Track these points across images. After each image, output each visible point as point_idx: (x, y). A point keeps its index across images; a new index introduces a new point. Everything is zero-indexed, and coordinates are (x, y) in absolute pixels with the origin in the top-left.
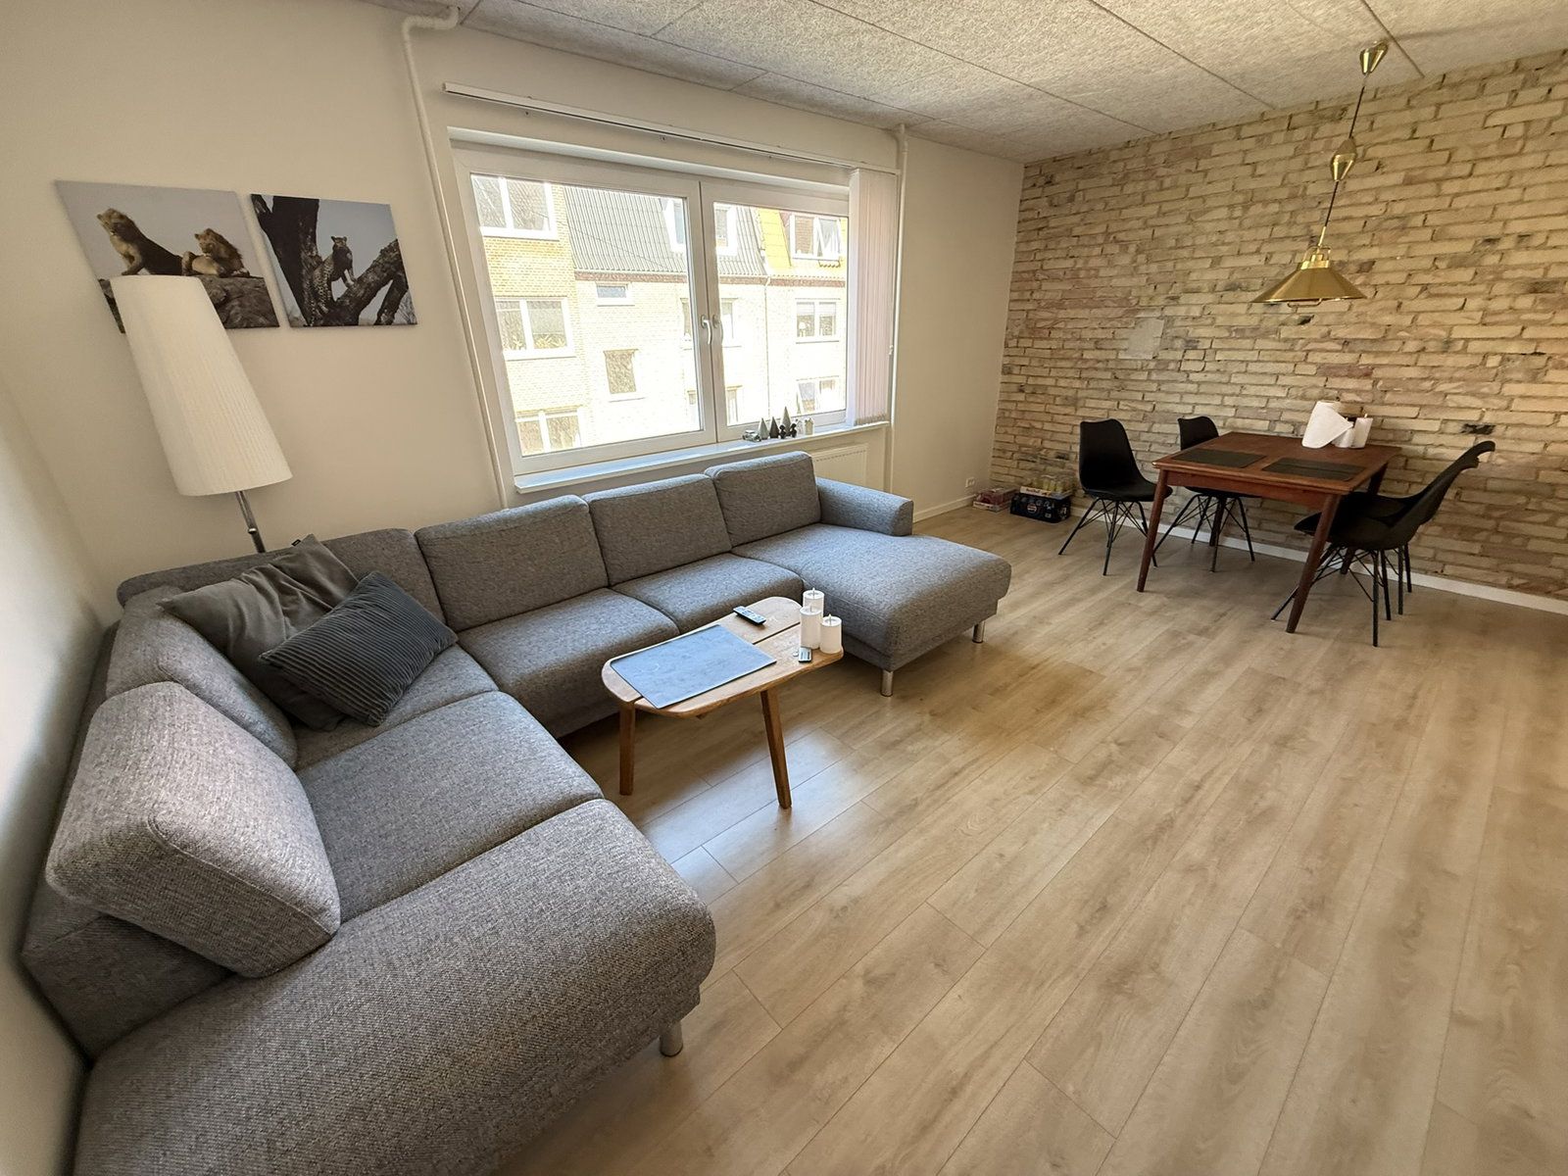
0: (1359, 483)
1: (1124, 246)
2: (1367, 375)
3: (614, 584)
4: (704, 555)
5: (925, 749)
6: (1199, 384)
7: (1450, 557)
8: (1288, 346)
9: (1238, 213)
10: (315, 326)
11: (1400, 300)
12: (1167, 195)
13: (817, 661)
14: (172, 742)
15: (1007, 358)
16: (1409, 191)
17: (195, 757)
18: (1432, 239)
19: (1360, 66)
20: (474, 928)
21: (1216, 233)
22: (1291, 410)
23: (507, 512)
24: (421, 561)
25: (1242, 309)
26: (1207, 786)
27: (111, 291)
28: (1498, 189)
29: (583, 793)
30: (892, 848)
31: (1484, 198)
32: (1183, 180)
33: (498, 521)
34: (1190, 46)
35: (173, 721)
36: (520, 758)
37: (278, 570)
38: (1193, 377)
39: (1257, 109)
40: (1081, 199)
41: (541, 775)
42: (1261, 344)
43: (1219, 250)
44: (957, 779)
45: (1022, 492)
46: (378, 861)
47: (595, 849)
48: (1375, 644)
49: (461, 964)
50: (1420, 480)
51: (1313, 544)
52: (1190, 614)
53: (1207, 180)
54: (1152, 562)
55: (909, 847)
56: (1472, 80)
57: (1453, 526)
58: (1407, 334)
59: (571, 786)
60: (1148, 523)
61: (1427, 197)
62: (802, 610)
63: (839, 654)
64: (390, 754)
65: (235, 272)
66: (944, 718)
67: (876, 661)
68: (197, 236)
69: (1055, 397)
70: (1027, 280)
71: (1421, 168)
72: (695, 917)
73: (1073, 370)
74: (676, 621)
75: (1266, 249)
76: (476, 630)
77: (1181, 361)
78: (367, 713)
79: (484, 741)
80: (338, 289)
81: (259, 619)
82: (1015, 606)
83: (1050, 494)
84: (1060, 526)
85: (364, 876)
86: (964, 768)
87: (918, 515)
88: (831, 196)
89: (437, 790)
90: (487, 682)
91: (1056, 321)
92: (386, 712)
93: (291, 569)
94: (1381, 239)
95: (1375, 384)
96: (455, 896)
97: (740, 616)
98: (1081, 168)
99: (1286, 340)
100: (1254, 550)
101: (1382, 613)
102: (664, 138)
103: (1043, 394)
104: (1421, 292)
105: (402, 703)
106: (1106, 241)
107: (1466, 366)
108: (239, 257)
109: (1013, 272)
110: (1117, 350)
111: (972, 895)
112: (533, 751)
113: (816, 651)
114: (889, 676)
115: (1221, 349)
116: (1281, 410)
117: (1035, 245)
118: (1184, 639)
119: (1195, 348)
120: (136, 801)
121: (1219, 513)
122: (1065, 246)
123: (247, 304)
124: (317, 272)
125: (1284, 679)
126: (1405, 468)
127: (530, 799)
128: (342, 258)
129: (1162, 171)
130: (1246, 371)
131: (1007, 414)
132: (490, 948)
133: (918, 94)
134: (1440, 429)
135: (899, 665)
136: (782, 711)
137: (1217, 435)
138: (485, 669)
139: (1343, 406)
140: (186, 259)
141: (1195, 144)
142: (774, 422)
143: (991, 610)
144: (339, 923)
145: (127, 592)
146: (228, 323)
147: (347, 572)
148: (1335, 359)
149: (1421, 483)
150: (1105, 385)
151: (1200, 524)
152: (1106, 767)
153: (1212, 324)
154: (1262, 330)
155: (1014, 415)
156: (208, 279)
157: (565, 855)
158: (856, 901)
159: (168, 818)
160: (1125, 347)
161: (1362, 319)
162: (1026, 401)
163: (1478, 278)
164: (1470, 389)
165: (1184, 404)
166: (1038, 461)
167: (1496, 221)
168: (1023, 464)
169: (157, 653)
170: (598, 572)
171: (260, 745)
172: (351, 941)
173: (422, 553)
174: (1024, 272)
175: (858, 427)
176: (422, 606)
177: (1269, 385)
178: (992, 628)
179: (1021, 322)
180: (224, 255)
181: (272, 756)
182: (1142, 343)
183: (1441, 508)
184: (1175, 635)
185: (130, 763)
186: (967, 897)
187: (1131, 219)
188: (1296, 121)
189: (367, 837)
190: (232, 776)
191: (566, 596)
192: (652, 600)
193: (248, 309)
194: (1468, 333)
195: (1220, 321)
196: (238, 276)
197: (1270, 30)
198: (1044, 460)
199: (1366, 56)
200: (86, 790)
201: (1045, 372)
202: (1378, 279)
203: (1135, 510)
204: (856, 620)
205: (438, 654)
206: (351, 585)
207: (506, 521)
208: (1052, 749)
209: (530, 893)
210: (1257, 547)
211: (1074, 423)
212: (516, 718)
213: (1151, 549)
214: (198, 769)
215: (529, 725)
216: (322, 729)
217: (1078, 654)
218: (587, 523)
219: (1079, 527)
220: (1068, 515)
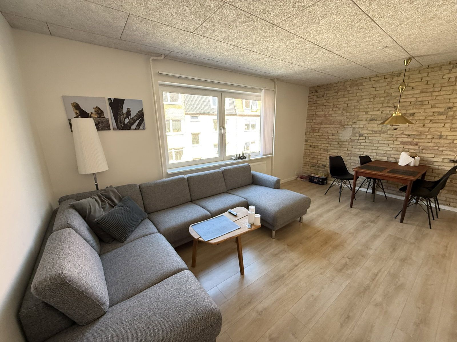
0: (419, 177)
1: (339, 108)
2: (417, 145)
3: (193, 201)
4: (219, 193)
5: (286, 257)
6: (364, 146)
7: (452, 200)
8: (391, 136)
9: (372, 100)
10: (120, 130)
11: (424, 124)
12: (351, 95)
13: (253, 228)
14: (69, 247)
15: (307, 138)
16: (423, 95)
17: (75, 252)
18: (431, 107)
19: (404, 64)
20: (148, 313)
21: (366, 105)
22: (393, 154)
23: (165, 179)
24: (140, 193)
25: (376, 125)
26: (380, 274)
27: (71, 122)
28: (450, 94)
29: (182, 268)
30: (277, 291)
31: (446, 97)
32: (355, 91)
33: (162, 182)
34: (355, 60)
35: (70, 240)
36: (164, 255)
37: (102, 195)
38: (362, 144)
39: (375, 74)
40: (326, 96)
41: (170, 261)
42: (382, 135)
43: (367, 110)
44: (297, 267)
45: (312, 176)
46: (121, 287)
47: (186, 287)
48: (431, 228)
49: (144, 325)
50: (438, 176)
51: (406, 194)
52: (368, 216)
53: (362, 91)
54: (354, 199)
55: (282, 291)
56: (437, 66)
57: (451, 191)
58: (428, 133)
59: (179, 265)
60: (352, 186)
61: (428, 96)
62: (249, 212)
63: (259, 226)
64: (126, 252)
65: (102, 117)
66: (292, 246)
67: (270, 227)
68: (94, 108)
69: (321, 149)
70: (311, 117)
71: (425, 89)
72: (216, 313)
73: (326, 142)
74: (211, 213)
75: (381, 109)
76: (153, 213)
77: (358, 140)
78: (121, 238)
79: (154, 249)
80: (127, 121)
81: (95, 209)
82: (312, 211)
83: (321, 177)
84: (324, 186)
85: (116, 292)
86: (299, 264)
87: (282, 182)
88: (256, 96)
89: (139, 264)
90: (155, 230)
91: (320, 128)
92: (126, 238)
93: (105, 195)
94: (416, 107)
95: (419, 147)
96: (143, 301)
97: (230, 212)
98: (325, 88)
99: (390, 134)
100: (386, 196)
101: (431, 218)
102: (213, 83)
103: (317, 148)
104: (430, 122)
105: (131, 236)
106: (334, 107)
107: (447, 143)
108: (103, 113)
109: (307, 115)
110: (339, 136)
111: (304, 309)
112: (168, 253)
113: (252, 225)
114: (274, 232)
115: (371, 137)
116: (391, 154)
117: (313, 108)
118: (367, 223)
119: (362, 136)
120: (58, 266)
121: (374, 184)
122: (322, 108)
123: (103, 124)
124: (122, 117)
125: (401, 239)
126: (432, 172)
127: (166, 269)
128: (129, 113)
129: (349, 89)
130: (378, 143)
131: (307, 153)
132: (153, 320)
133: (280, 71)
134: (442, 161)
135: (277, 229)
136: (242, 242)
137: (371, 161)
138: (155, 226)
139: (410, 153)
140: (90, 113)
141: (358, 82)
142: (239, 155)
143: (305, 212)
144: (108, 308)
145: (61, 201)
146: (98, 129)
147: (120, 196)
148: (406, 140)
149: (438, 177)
150: (335, 146)
151: (368, 187)
152: (345, 266)
153: (367, 130)
154: (382, 131)
155: (309, 153)
156: (95, 118)
157: (176, 289)
158: (265, 309)
159: (66, 272)
160: (341, 135)
161: (413, 129)
162: (312, 150)
163: (447, 118)
164: (450, 149)
165: (360, 152)
166: (317, 167)
167: (450, 103)
168: (312, 168)
169: (67, 219)
170: (189, 197)
171: (91, 248)
172: (111, 314)
173: (140, 191)
174: (310, 115)
175: (263, 157)
176: (139, 206)
177: (386, 147)
178: (305, 218)
179: (310, 128)
180: (99, 112)
181: (94, 251)
182: (346, 134)
183: (446, 185)
184: (364, 222)
185: (57, 253)
186: (302, 310)
187: (341, 101)
188: (386, 77)
189: (118, 278)
190: (84, 258)
191: (179, 204)
192: (204, 206)
193: (103, 126)
194: (447, 133)
195: (369, 129)
196: (102, 118)
197: (377, 56)
198: (318, 167)
199: (405, 61)
200: (45, 261)
201: (318, 142)
202: (416, 118)
203: (348, 182)
204: (264, 215)
205: (142, 221)
206: (120, 200)
207: (164, 182)
208: (327, 259)
209: (165, 302)
210: (387, 195)
211: (327, 156)
212: (163, 242)
213: (354, 194)
214: (75, 256)
215: (167, 245)
216: (108, 243)
217: (333, 227)
218: (186, 183)
219: (330, 187)
220: (327, 183)
